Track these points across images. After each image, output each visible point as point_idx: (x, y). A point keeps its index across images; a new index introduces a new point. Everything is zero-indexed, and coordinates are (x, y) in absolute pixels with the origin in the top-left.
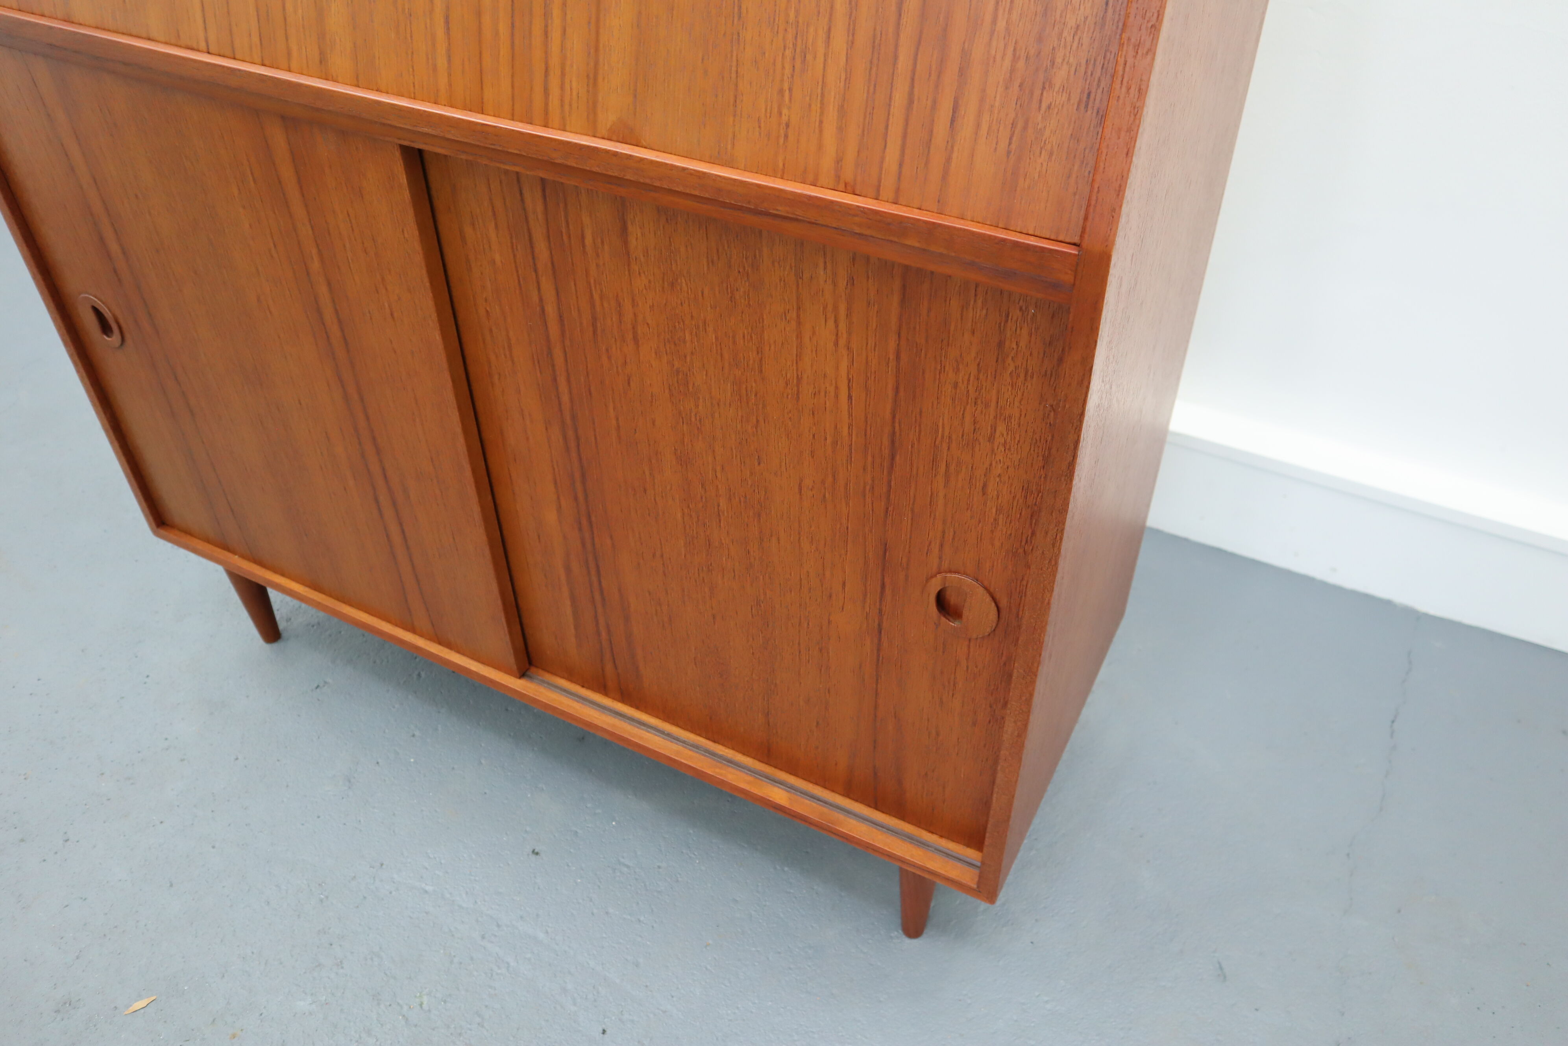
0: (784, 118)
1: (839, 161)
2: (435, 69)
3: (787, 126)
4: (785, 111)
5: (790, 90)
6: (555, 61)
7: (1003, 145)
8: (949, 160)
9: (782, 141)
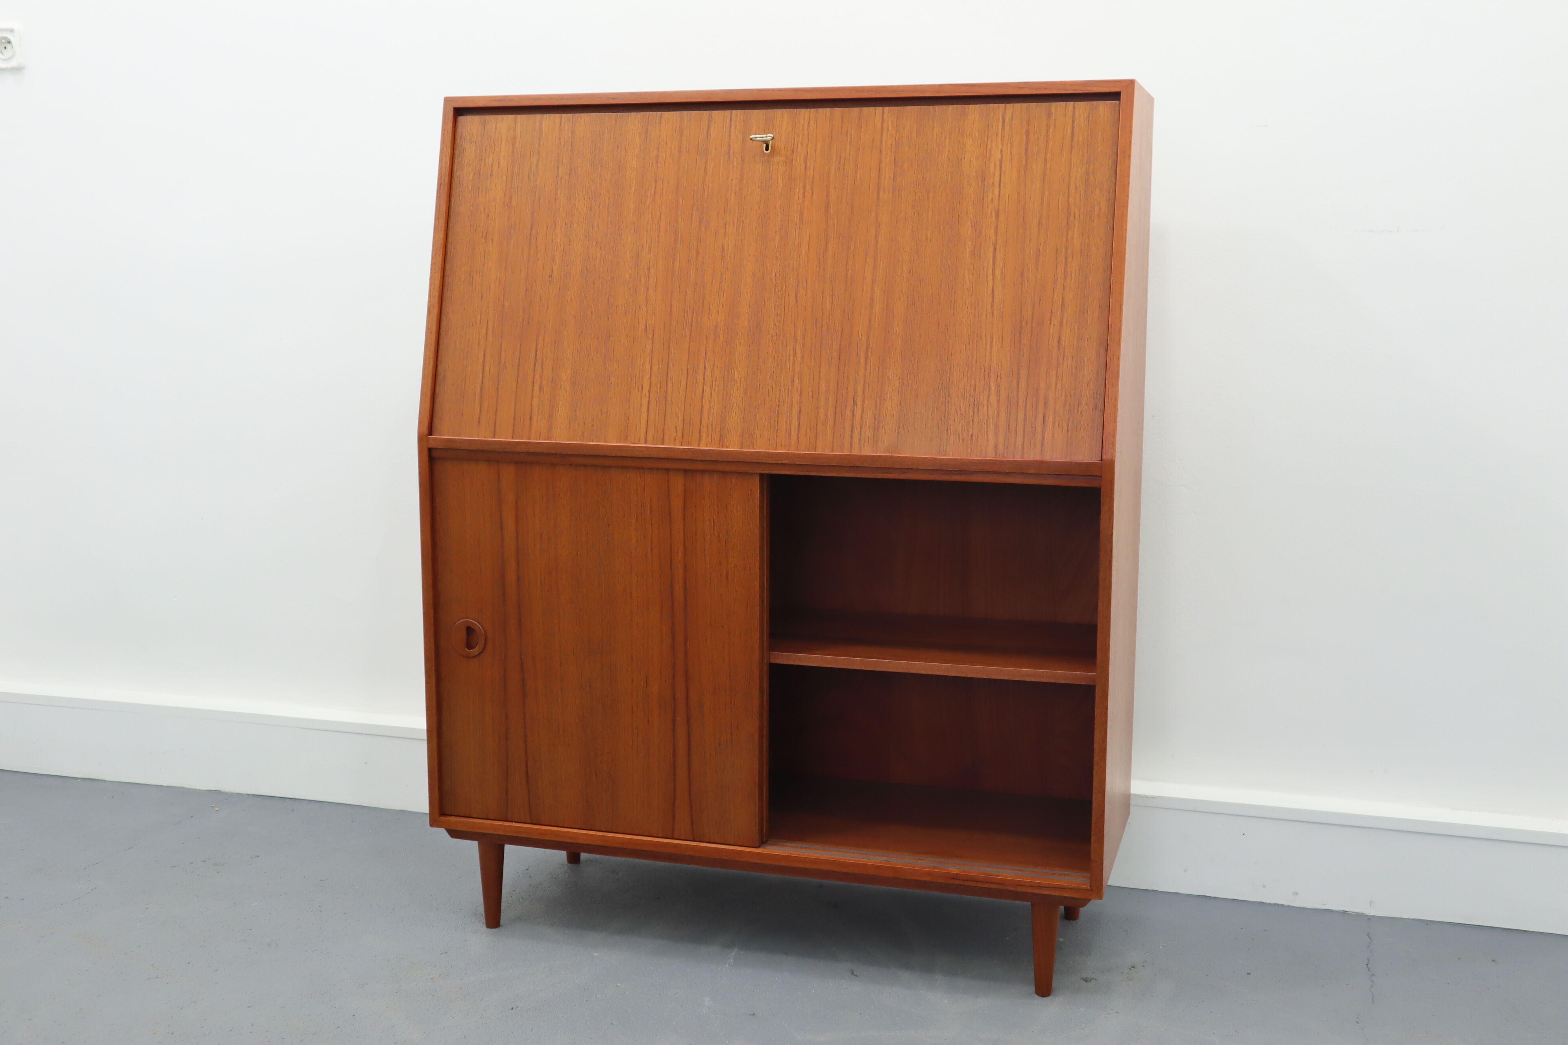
0: (970, 433)
1: (996, 446)
2: (790, 434)
3: (972, 435)
4: (971, 430)
5: (973, 421)
6: (857, 423)
7: (1065, 427)
8: (1043, 438)
9: (969, 442)
